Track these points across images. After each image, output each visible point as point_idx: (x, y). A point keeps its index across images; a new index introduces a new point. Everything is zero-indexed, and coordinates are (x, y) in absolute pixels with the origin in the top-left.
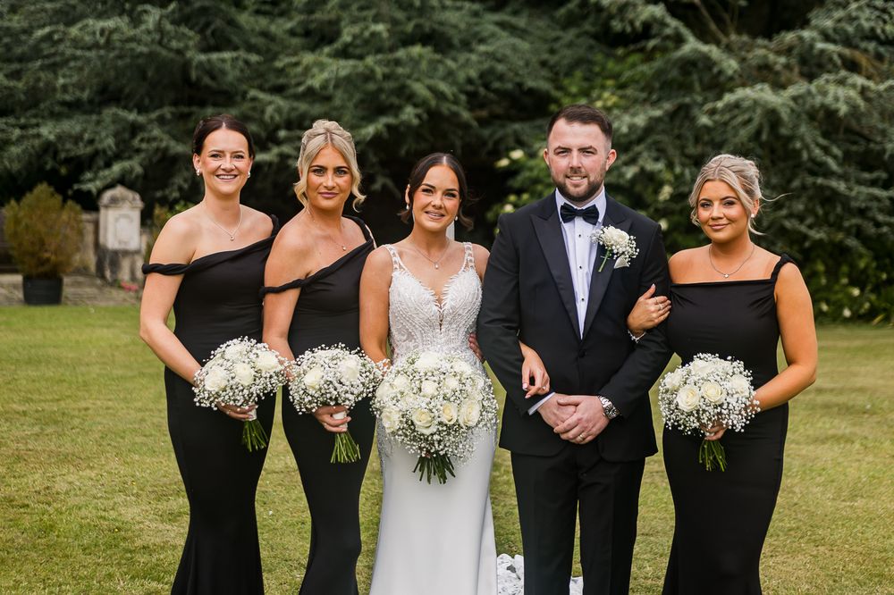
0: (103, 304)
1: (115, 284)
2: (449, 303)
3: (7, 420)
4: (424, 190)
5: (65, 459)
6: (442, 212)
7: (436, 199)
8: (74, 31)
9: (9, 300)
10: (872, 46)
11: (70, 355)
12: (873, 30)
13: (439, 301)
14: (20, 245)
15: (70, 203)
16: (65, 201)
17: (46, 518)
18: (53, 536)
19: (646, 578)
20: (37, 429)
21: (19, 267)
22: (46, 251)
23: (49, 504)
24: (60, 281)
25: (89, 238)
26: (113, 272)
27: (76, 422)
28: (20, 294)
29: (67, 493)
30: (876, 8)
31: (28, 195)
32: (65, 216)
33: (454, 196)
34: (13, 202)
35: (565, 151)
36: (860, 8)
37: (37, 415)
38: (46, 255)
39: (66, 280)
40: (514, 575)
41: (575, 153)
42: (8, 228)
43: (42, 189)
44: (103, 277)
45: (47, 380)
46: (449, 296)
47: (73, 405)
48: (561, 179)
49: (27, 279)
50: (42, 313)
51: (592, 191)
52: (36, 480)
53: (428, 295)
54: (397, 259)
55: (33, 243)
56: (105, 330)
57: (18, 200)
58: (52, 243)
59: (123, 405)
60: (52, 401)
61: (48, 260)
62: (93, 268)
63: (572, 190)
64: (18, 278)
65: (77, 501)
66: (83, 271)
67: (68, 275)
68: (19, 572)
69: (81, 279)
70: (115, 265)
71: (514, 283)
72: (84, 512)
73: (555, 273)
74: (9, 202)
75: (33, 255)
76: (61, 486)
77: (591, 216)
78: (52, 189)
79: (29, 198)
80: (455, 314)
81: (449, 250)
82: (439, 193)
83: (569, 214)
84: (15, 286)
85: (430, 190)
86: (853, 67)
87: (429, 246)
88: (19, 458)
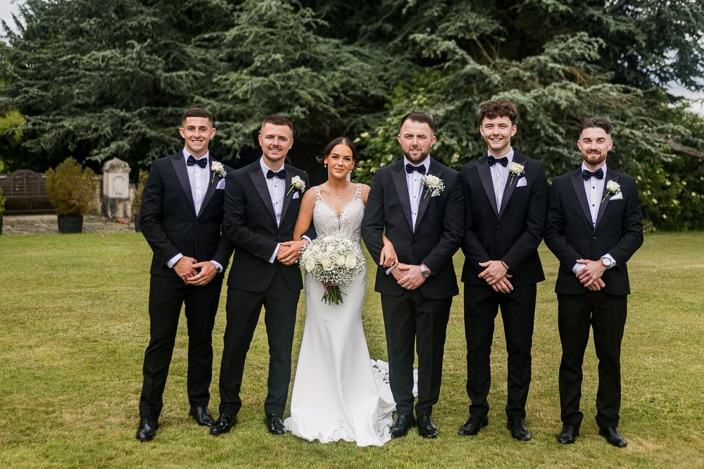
0: (108, 232)
1: (115, 220)
2: (343, 217)
3: (70, 298)
4: (333, 157)
5: (111, 317)
6: (343, 168)
7: (340, 161)
8: (85, 58)
9: (49, 231)
10: (582, 64)
11: (97, 262)
12: (582, 54)
13: (339, 216)
14: (56, 195)
15: (87, 168)
16: (84, 168)
17: (110, 347)
18: (117, 355)
19: (450, 370)
20: (90, 302)
21: (56, 210)
22: (73, 199)
23: (109, 340)
24: (81, 218)
25: (98, 191)
26: (113, 213)
27: (112, 298)
28: (56, 227)
29: (118, 334)
30: (584, 41)
31: (60, 164)
32: (84, 178)
33: (349, 159)
34: (50, 169)
35: (411, 136)
36: (574, 42)
37: (88, 295)
38: (74, 201)
39: (85, 218)
40: (377, 370)
41: (415, 138)
42: (48, 185)
43: (69, 160)
44: (106, 215)
45: (87, 276)
46: (344, 214)
47: (107, 289)
48: (407, 151)
49: (60, 217)
50: (73, 237)
51: (423, 157)
52: (99, 328)
53: (333, 213)
54: (319, 194)
55: (64, 194)
56: (115, 247)
57: (54, 168)
58: (76, 195)
59: (136, 289)
60: (94, 287)
61: (74, 205)
62: (99, 210)
63: (413, 156)
64: (55, 217)
65: (125, 338)
66: (94, 212)
67: (85, 214)
68: (103, 373)
69: (93, 217)
70: (114, 208)
71: (381, 205)
72: (130, 344)
73: (401, 200)
74: (48, 169)
75: (64, 202)
76: (113, 331)
77: (422, 170)
78: (75, 160)
79: (61, 166)
80: (347, 223)
81: (347, 189)
82: (341, 159)
83: (410, 169)
84: (52, 222)
85: (336, 157)
86: (571, 77)
87: (337, 186)
88: (85, 318)
